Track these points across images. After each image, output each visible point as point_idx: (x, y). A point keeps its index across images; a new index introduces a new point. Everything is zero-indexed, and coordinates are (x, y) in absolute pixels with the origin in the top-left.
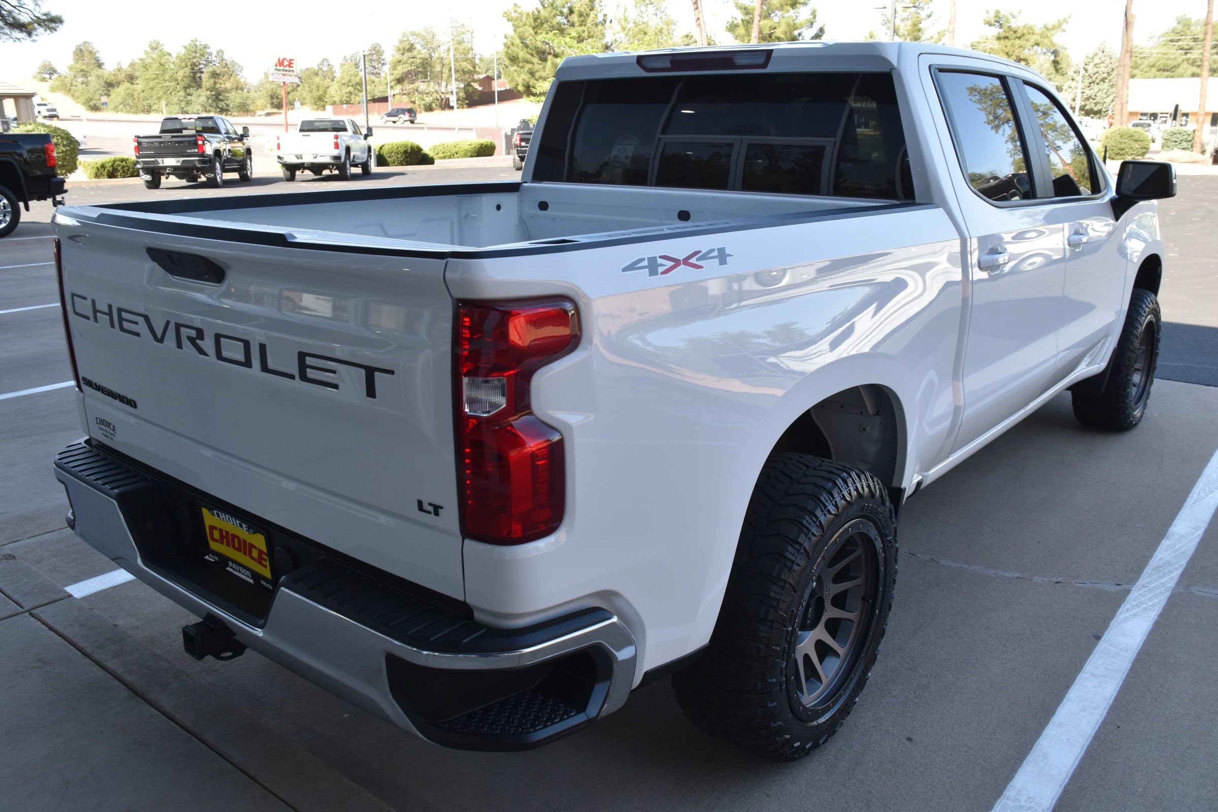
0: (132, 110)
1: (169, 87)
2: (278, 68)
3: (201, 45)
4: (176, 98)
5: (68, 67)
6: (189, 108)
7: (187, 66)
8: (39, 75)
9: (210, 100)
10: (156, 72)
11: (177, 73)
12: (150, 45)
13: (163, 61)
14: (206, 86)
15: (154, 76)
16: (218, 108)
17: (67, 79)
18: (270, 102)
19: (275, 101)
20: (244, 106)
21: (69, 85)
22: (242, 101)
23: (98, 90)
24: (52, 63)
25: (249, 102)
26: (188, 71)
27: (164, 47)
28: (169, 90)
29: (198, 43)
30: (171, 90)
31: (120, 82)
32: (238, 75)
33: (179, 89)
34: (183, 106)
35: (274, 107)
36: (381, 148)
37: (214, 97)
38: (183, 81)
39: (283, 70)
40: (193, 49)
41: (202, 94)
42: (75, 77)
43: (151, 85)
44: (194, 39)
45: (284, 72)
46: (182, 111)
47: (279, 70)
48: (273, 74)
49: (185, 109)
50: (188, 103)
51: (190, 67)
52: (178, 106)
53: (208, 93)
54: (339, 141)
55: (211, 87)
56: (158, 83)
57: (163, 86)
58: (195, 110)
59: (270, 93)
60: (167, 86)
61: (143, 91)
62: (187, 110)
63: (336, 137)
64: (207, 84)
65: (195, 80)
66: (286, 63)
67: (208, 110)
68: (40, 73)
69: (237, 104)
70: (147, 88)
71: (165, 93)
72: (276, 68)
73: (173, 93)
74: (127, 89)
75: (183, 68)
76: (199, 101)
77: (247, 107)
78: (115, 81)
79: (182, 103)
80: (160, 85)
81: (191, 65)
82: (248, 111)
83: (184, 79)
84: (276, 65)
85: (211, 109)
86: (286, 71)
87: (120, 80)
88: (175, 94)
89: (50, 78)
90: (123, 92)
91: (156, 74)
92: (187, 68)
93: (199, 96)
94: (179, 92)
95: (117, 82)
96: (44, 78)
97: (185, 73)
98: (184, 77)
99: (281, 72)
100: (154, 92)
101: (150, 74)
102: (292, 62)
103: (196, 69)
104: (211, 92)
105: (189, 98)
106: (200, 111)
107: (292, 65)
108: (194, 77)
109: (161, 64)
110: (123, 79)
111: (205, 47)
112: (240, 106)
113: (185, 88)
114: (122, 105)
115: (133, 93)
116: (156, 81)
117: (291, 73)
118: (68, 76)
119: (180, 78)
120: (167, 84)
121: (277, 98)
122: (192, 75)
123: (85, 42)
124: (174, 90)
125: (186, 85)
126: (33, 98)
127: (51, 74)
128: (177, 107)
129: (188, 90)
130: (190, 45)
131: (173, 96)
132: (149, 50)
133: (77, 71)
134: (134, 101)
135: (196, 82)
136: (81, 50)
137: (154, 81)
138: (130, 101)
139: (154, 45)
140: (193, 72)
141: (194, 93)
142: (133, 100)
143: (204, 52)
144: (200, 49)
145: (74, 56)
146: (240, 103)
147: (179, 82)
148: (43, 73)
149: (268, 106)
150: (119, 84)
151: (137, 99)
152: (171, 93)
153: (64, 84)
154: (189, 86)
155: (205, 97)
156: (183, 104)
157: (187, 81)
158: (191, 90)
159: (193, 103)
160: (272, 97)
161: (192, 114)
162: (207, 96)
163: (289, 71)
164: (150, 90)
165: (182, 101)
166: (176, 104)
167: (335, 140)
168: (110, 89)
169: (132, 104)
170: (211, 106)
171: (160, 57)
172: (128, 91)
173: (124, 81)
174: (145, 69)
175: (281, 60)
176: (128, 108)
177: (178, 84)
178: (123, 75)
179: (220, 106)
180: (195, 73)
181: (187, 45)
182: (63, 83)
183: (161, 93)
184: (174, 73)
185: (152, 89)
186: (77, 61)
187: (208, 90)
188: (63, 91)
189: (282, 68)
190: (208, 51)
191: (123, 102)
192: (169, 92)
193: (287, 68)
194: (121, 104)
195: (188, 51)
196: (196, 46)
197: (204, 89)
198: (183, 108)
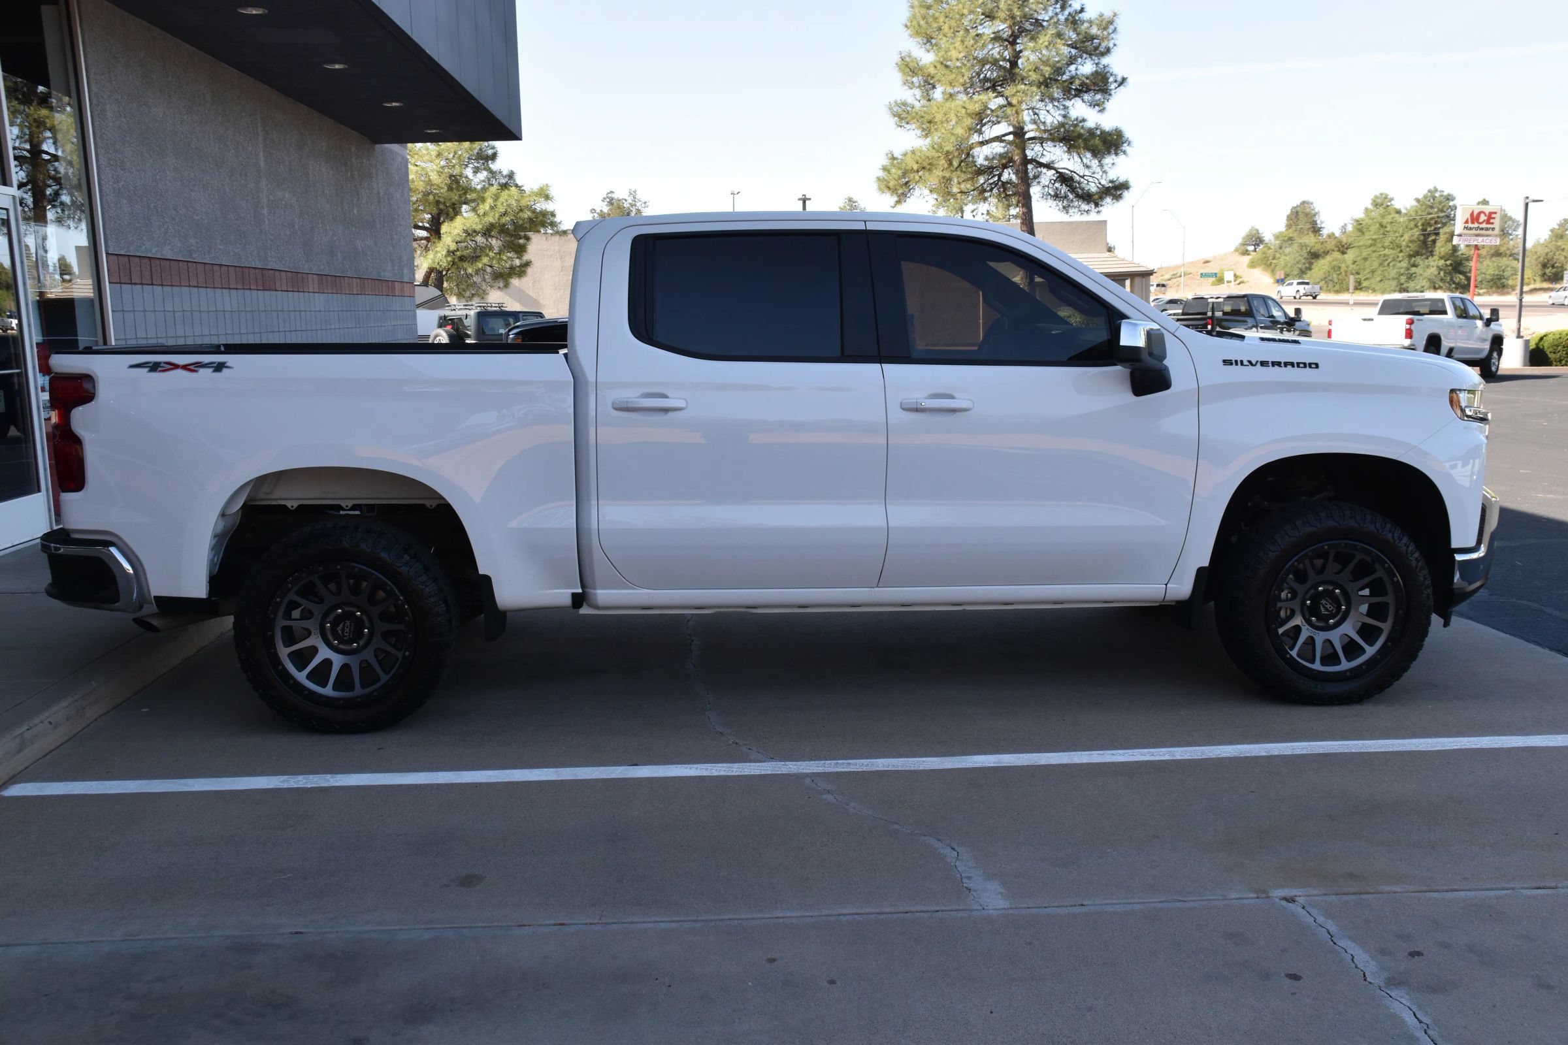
0: (1335, 289)
1: (1388, 256)
2: (1470, 225)
3: (1442, 196)
4: (1395, 271)
5: (1274, 235)
6: (1411, 284)
7: (1416, 226)
8: (1242, 247)
9: (1442, 273)
10: (1375, 237)
11: (1402, 236)
12: (1374, 201)
13: (1385, 221)
14: (1440, 253)
15: (1370, 242)
16: (1454, 283)
17: (1270, 251)
18: (1540, 273)
19: (1548, 271)
20: (1499, 279)
21: (1271, 258)
22: (1497, 272)
23: (1298, 263)
24: (1260, 232)
25: (1507, 274)
26: (1416, 233)
27: (1393, 202)
28: (1387, 260)
29: (1437, 195)
30: (1389, 261)
31: (1328, 252)
32: (1511, 235)
33: (1400, 259)
34: (1402, 281)
35: (1545, 280)
36: (1541, 339)
37: (1450, 268)
38: (1408, 246)
39: (1477, 229)
40: (1429, 203)
41: (1432, 263)
42: (1281, 248)
43: (1364, 254)
44: (1433, 189)
45: (1479, 232)
46: (1401, 288)
47: (1471, 229)
48: (1460, 235)
49: (1405, 286)
50: (1410, 277)
51: (1420, 227)
52: (1396, 281)
53: (1442, 262)
54: (1413, 327)
55: (1447, 254)
56: (1374, 252)
57: (1380, 255)
58: (1418, 287)
59: (1541, 259)
60: (1385, 255)
61: (1354, 262)
62: (1408, 287)
63: (1411, 322)
64: (1443, 249)
65: (1425, 245)
66: (1483, 218)
67: (1437, 286)
68: (1244, 245)
69: (1489, 277)
70: (1360, 258)
71: (1381, 264)
72: (1466, 225)
73: (1391, 264)
74: (1333, 261)
75: (1411, 229)
76: (1425, 275)
77: (1504, 280)
78: (1322, 250)
79: (1402, 277)
80: (1375, 254)
81: (1423, 225)
82: (1504, 286)
83: (1410, 245)
84: (1467, 222)
85: (1441, 284)
86: (1482, 229)
87: (1328, 249)
88: (1394, 265)
89: (1255, 250)
90: (1328, 264)
91: (1373, 240)
92: (1416, 229)
93: (1428, 267)
94: (1400, 262)
95: (1324, 252)
96: (1247, 251)
97: (1412, 236)
98: (1411, 242)
99: (1474, 232)
100: (1368, 263)
101: (1365, 240)
102: (1493, 216)
103: (1429, 229)
104: (1445, 261)
105: (1413, 270)
106: (1425, 288)
107: (1492, 221)
108: (1424, 242)
109: (1381, 225)
110: (1333, 248)
111: (1449, 198)
112: (1492, 280)
113: (1410, 256)
114: (1323, 282)
115: (1340, 265)
116: (1372, 248)
117: (1490, 232)
118: (1272, 247)
119: (1404, 243)
120: (1387, 251)
121: (1553, 267)
122: (1422, 238)
123: (1303, 203)
124: (1394, 260)
125: (1412, 253)
126: (1151, 277)
127: (1256, 245)
128: (1394, 283)
129: (1413, 259)
130: (1425, 197)
131: (1391, 268)
132: (1370, 207)
133: (1284, 241)
134: (1340, 277)
135: (1427, 248)
136: (1297, 213)
137: (1369, 249)
138: (1335, 276)
139: (1379, 201)
140: (1423, 235)
141: (1421, 262)
142: (1338, 275)
143: (1444, 206)
144: (1440, 202)
145: (1287, 220)
146: (1494, 275)
147: (1403, 248)
148: (1247, 245)
149: (1538, 278)
150: (1327, 253)
151: (1343, 273)
152: (1388, 264)
153: (1265, 257)
154: (1417, 254)
155: (1435, 268)
156: (1403, 279)
157: (1413, 247)
158: (1418, 260)
159: (1418, 277)
160: (1544, 266)
161: (1413, 292)
162: (1438, 267)
163: (1487, 229)
164: (1363, 261)
165: (1402, 274)
166: (1394, 279)
167: (1408, 326)
168: (1313, 261)
169: (1336, 280)
170: (1442, 280)
171: (1383, 216)
172: (1335, 263)
173: (1333, 250)
174: (1360, 233)
175: (1475, 214)
176: (1331, 285)
177: (1401, 251)
178: (1334, 242)
179: (1457, 280)
180: (1426, 236)
181: (1420, 197)
182: (1264, 255)
183: (1376, 265)
184: (1397, 237)
185: (1365, 259)
186: (1289, 227)
187: (1441, 258)
188: (1263, 266)
189: (1476, 225)
190: (1451, 204)
191: (1325, 278)
192: (1386, 263)
193: (1484, 225)
194: (1322, 280)
195: (1422, 205)
196: (1434, 198)
197: (1436, 258)
198: (1402, 284)
